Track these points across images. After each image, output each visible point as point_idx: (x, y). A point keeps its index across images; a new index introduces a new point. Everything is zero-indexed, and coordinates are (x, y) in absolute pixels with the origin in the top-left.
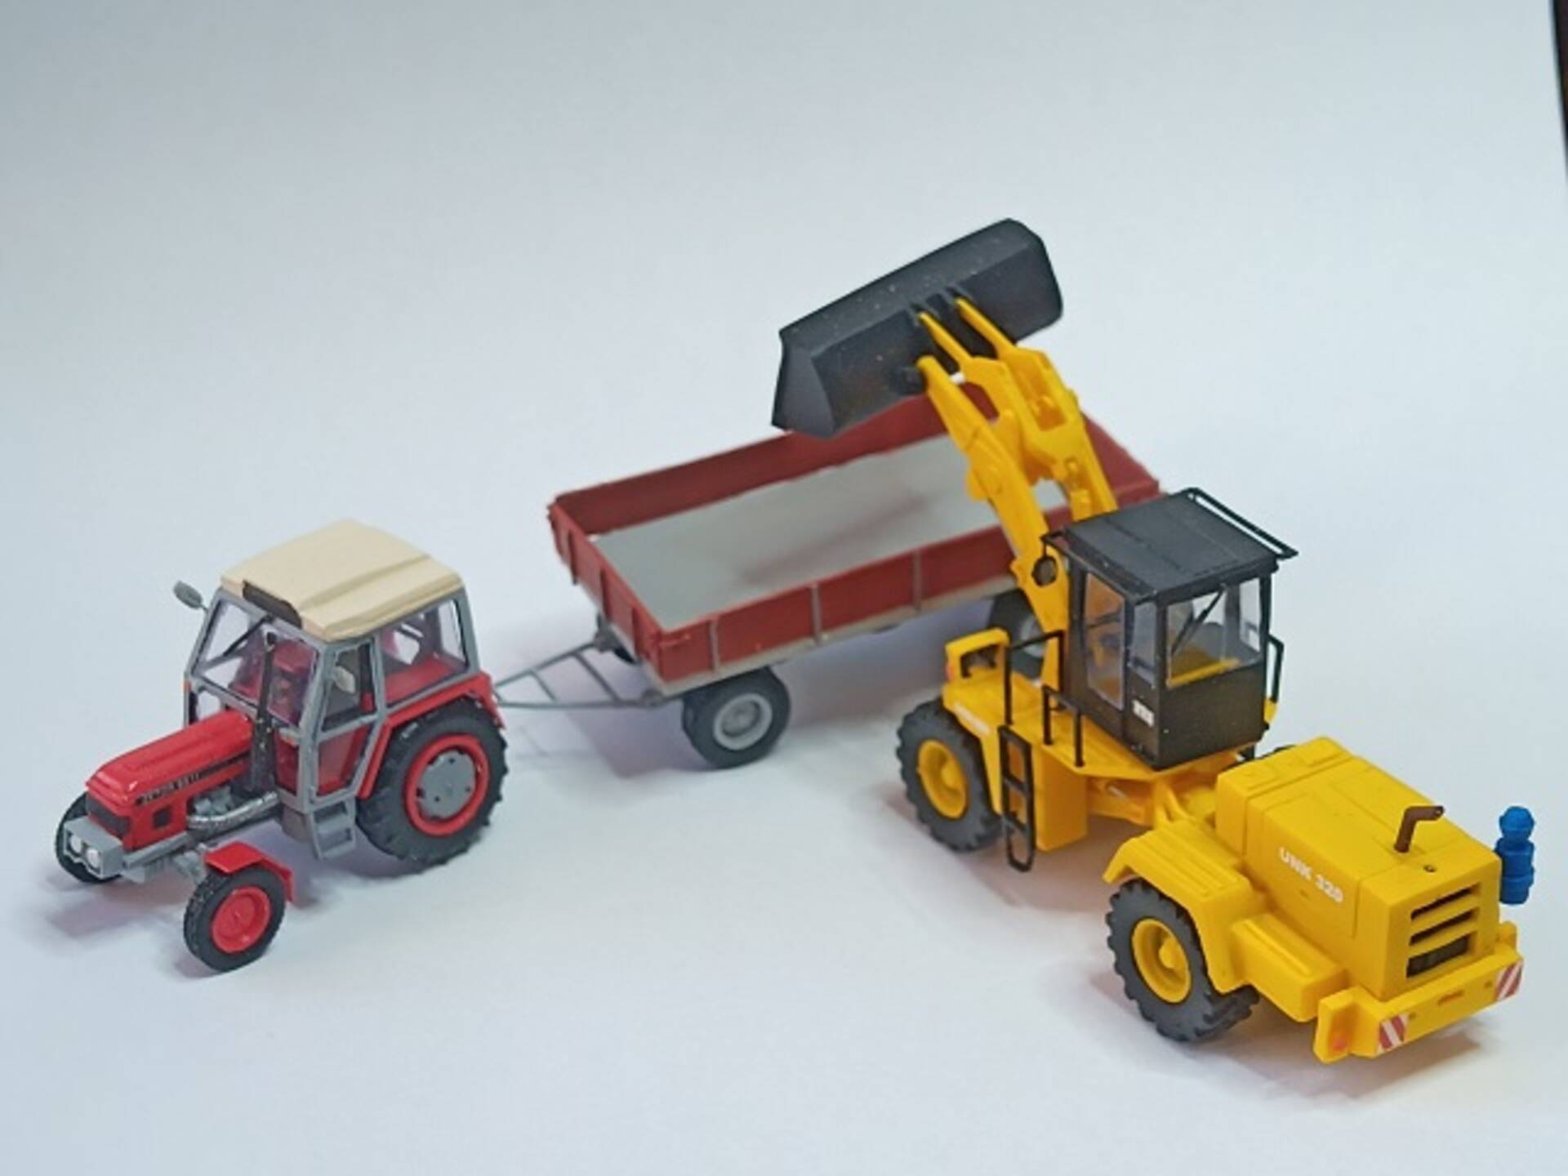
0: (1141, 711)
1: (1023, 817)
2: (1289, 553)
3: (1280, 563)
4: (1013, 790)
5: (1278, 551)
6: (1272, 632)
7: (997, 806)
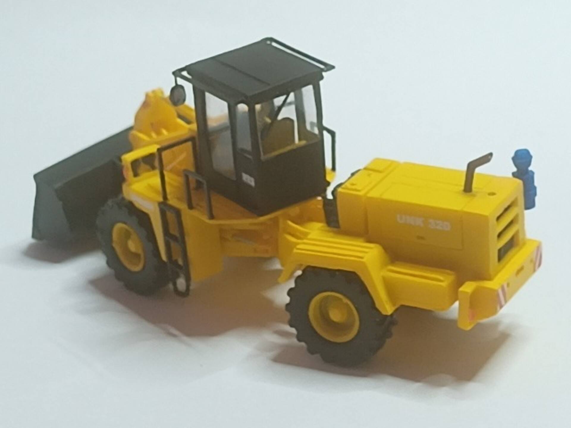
0: (247, 179)
1: (180, 262)
2: (330, 67)
3: (324, 74)
4: (173, 244)
5: (322, 66)
6: (325, 124)
7: (164, 257)
